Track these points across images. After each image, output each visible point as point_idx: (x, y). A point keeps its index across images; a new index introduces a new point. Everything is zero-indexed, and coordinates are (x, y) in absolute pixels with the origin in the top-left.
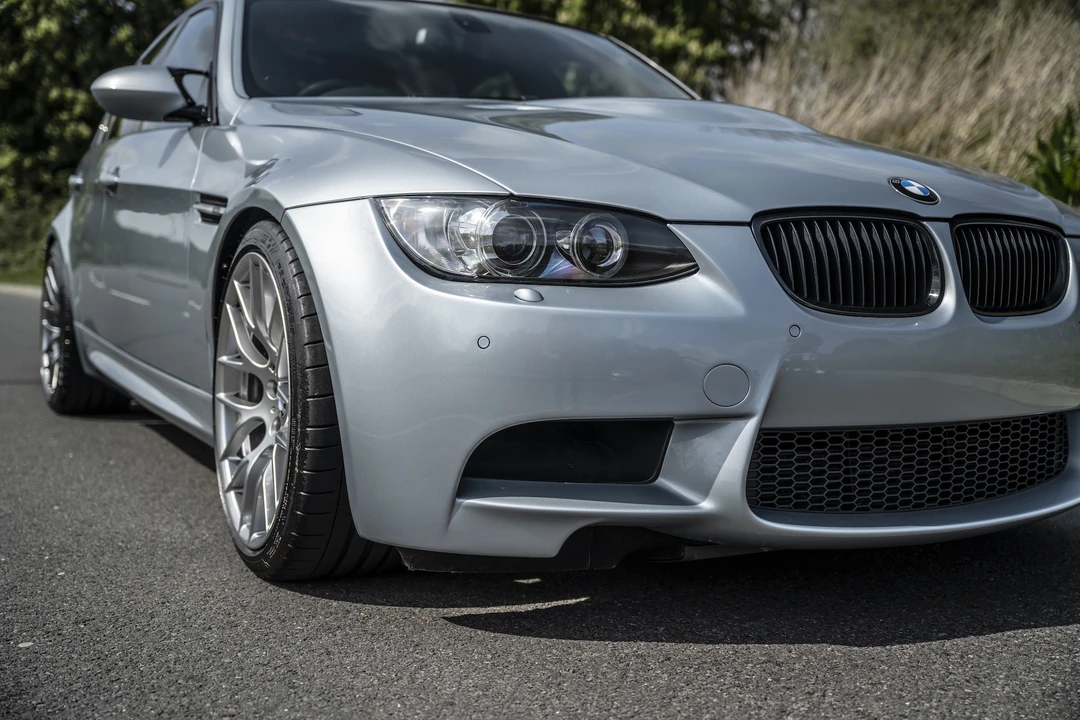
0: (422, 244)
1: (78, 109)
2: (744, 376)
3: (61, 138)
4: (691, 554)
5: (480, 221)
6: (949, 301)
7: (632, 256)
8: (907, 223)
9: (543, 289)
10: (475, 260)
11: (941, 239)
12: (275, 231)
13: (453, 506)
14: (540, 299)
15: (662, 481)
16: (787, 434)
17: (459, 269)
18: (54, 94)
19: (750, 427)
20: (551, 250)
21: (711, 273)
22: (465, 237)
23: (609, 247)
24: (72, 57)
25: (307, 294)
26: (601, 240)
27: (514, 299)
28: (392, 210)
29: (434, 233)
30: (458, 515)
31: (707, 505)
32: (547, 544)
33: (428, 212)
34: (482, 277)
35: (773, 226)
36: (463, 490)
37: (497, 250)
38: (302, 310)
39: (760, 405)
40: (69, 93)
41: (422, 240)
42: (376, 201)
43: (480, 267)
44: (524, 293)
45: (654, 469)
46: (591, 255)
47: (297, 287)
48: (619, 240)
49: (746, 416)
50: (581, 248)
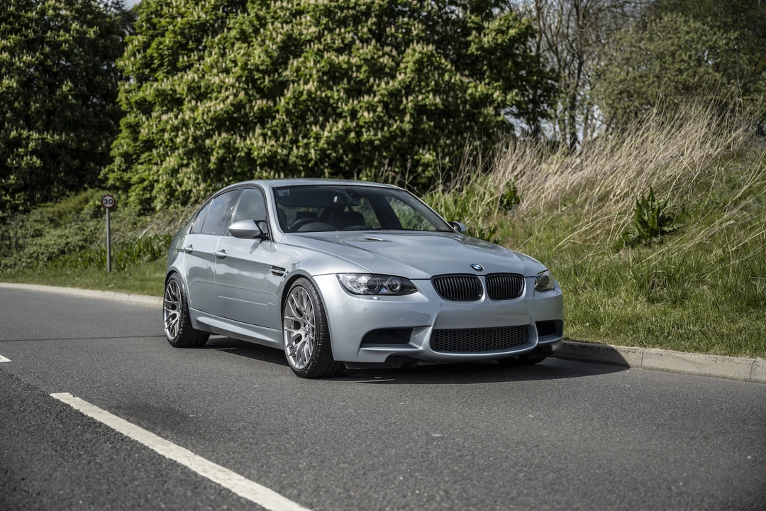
0: (349, 285)
1: (32, 145)
2: (429, 317)
3: (19, 168)
4: (420, 364)
5: (364, 279)
6: (484, 297)
7: (403, 287)
8: (473, 277)
9: (379, 296)
10: (363, 289)
11: (483, 281)
12: (307, 281)
13: (359, 350)
14: (379, 299)
15: (411, 343)
16: (442, 331)
17: (358, 292)
18: (13, 134)
19: (430, 329)
20: (382, 286)
21: (421, 292)
22: (360, 283)
23: (397, 285)
24: (27, 105)
25: (319, 298)
26: (394, 283)
27: (373, 299)
28: (341, 276)
29: (351, 282)
30: (360, 352)
31: (421, 348)
32: (382, 359)
33: (350, 277)
34: (365, 294)
35: (437, 279)
36: (361, 346)
37: (368, 286)
38: (318, 303)
39: (433, 324)
40: (25, 133)
41: (349, 283)
42: (337, 275)
43: (364, 292)
44: (375, 298)
45: (408, 340)
46: (392, 287)
47: (316, 297)
48: (399, 283)
49: (430, 326)
50: (389, 286)
